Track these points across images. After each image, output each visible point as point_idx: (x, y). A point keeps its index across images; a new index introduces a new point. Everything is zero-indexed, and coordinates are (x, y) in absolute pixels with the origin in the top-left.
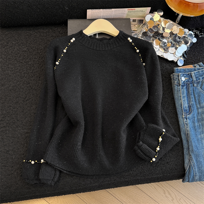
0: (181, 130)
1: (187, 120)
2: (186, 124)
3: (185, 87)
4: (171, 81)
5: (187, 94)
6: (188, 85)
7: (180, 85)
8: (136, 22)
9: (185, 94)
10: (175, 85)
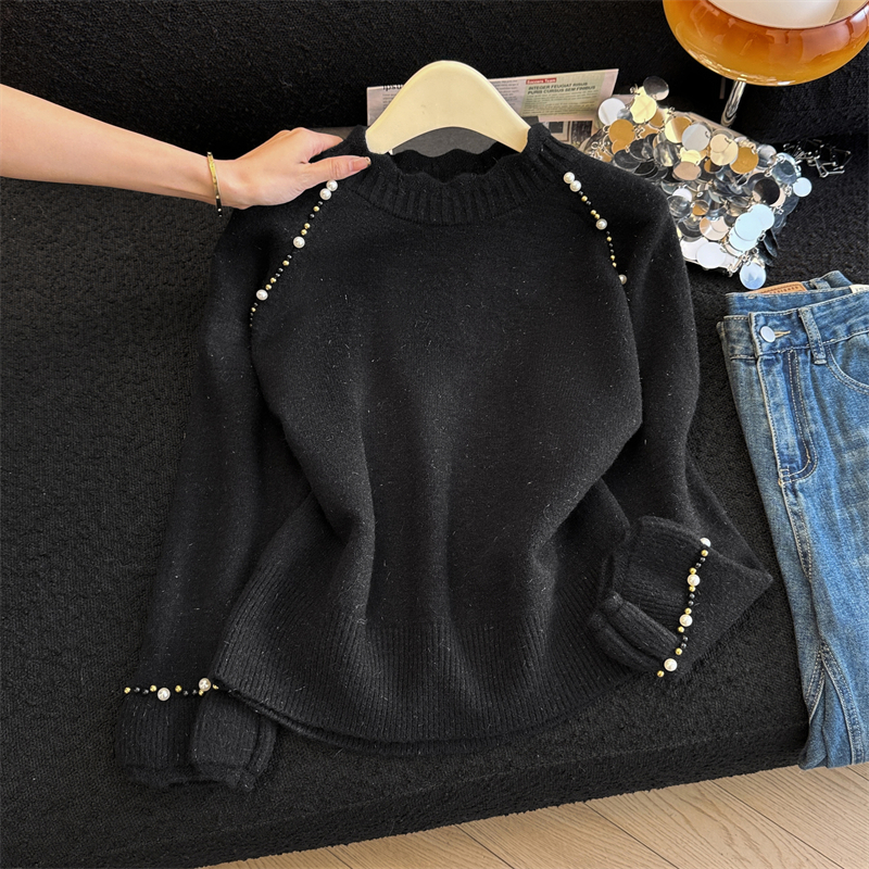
0: (776, 541)
1: (796, 496)
2: (795, 514)
3: (778, 367)
4: (721, 350)
5: (789, 393)
6: (792, 359)
7: (756, 360)
8: (561, 131)
9: (782, 395)
10: (738, 362)
